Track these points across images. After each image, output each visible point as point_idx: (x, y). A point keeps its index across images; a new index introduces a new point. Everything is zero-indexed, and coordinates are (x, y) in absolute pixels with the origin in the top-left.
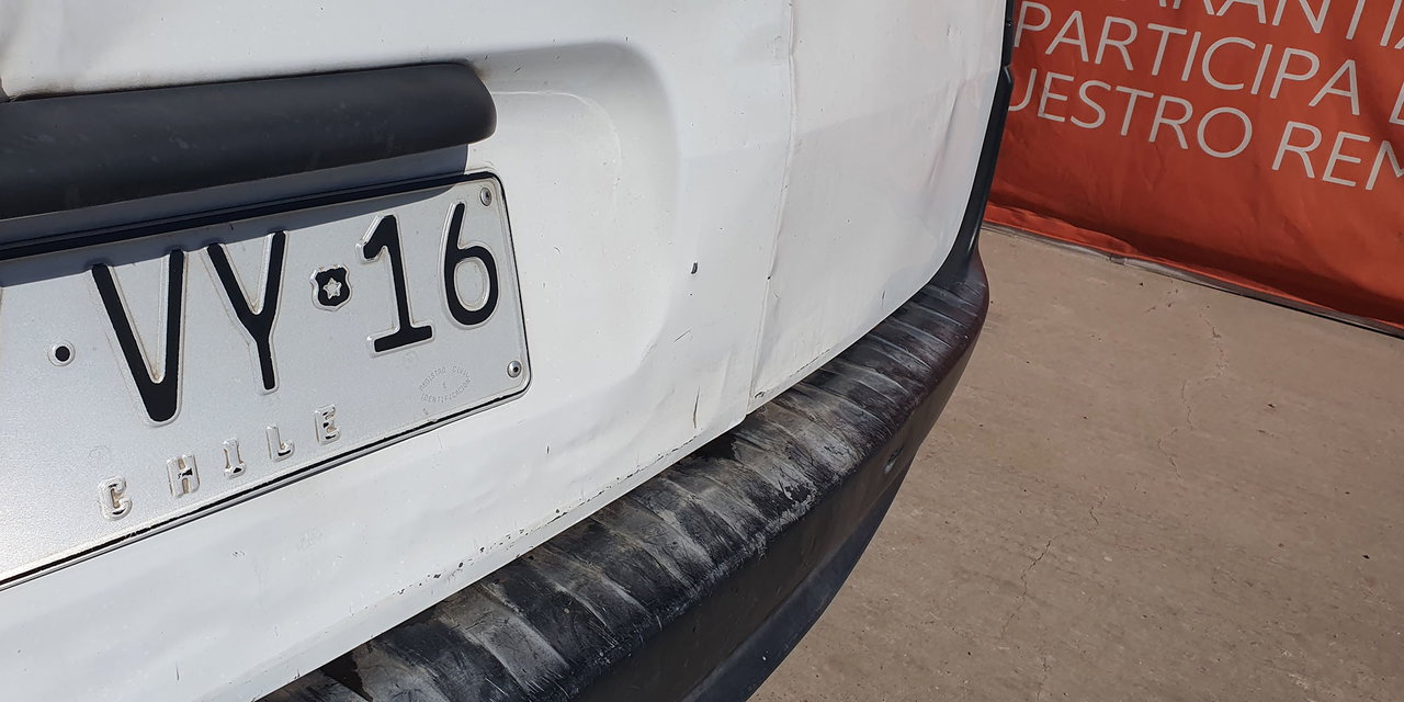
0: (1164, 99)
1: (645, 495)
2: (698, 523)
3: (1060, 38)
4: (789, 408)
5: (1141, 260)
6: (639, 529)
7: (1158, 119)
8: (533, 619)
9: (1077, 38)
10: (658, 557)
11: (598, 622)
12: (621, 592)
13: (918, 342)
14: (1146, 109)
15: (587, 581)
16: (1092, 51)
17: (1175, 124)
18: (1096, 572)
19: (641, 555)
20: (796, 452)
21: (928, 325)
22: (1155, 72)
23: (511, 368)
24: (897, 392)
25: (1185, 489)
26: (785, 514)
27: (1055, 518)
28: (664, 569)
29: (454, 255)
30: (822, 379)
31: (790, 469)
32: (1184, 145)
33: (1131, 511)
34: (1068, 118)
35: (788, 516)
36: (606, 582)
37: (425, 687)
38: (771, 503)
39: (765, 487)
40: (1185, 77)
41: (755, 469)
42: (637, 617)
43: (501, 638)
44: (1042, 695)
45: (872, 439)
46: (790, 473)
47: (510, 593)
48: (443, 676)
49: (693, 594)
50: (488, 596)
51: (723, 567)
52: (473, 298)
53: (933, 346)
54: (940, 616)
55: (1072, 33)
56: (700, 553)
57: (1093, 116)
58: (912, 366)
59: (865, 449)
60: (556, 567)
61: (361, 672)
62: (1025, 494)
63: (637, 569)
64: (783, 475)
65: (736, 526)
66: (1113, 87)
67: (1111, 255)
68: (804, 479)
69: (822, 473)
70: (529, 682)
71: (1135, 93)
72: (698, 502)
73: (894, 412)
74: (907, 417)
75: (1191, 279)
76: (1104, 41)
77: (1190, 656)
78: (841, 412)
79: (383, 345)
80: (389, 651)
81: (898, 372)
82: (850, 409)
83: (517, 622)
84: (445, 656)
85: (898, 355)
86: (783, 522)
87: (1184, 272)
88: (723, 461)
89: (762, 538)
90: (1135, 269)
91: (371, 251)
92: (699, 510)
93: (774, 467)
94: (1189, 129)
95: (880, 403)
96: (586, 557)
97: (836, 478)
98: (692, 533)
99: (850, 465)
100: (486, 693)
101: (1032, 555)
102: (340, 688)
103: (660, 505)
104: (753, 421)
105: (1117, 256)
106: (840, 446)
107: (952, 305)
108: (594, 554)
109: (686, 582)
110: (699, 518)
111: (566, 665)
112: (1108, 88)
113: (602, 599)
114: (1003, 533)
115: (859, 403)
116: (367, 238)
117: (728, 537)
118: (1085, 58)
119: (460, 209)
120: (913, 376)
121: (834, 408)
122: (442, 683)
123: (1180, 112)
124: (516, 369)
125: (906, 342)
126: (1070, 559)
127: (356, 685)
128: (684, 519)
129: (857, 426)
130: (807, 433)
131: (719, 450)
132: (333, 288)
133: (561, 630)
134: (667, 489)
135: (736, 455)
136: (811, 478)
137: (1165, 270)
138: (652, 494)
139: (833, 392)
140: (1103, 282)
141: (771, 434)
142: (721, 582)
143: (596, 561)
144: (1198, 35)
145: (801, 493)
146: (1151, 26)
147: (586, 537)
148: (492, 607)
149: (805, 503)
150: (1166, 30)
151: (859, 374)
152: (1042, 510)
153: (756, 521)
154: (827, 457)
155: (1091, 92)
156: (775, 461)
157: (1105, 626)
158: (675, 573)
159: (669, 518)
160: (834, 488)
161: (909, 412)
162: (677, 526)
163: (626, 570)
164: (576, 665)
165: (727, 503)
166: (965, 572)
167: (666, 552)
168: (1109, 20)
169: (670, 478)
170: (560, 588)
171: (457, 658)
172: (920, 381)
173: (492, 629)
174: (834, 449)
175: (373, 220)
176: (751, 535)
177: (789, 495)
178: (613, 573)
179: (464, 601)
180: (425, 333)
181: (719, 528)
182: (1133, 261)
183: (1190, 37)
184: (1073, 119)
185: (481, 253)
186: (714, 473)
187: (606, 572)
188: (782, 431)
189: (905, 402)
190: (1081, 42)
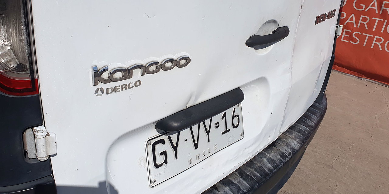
0: (376, 37)
1: (260, 155)
2: (270, 161)
3: (348, 21)
4: (287, 135)
5: (367, 79)
6: (260, 162)
7: (374, 42)
8: (244, 179)
9: (353, 21)
10: (264, 168)
11: (255, 180)
12: (258, 174)
13: (312, 118)
14: (371, 40)
15: (252, 172)
16: (357, 24)
17: (379, 43)
18: (350, 164)
19: (261, 167)
20: (288, 145)
21: (314, 113)
22: (374, 30)
23: (241, 135)
24: (308, 131)
25: (374, 143)
26: (286, 159)
27: (341, 150)
28: (265, 170)
29: (234, 117)
30: (292, 128)
31: (287, 149)
32: (381, 49)
33: (360, 149)
34: (349, 41)
35: (287, 159)
36: (255, 172)
37: (228, 191)
38: (284, 156)
39: (282, 153)
40: (382, 32)
41: (280, 149)
42: (261, 179)
43: (239, 182)
44: (336, 192)
45: (303, 142)
46: (287, 150)
47: (239, 174)
48: (231, 189)
49: (271, 175)
50: (235, 174)
51: (276, 170)
52: (236, 124)
53: (315, 119)
54: (312, 173)
55: (352, 19)
56: (271, 167)
57: (356, 41)
58: (311, 124)
59: (302, 144)
60: (246, 169)
61: (217, 187)
62: (333, 143)
63: (260, 170)
64: (286, 150)
65: (278, 162)
66: (362, 34)
67: (359, 77)
68: (290, 151)
69: (293, 150)
70: (245, 191)
71: (368, 35)
72: (270, 156)
73: (307, 135)
74: (310, 136)
75: (380, 84)
76: (360, 22)
77: (372, 185)
78: (297, 136)
79: (223, 133)
80: (221, 184)
81: (308, 126)
82: (298, 135)
83: (241, 179)
84: (231, 185)
85: (308, 122)
86: (286, 160)
87: (379, 82)
88: (274, 147)
89: (282, 164)
90: (365, 81)
91: (222, 118)
92: (271, 158)
93: (284, 149)
94: (383, 45)
95: (304, 133)
96: (251, 167)
97: (296, 151)
98: (270, 163)
99: (299, 148)
100: (238, 192)
101: (334, 159)
102: (215, 190)
103: (263, 157)
104: (279, 138)
105: (360, 78)
106: (297, 144)
107: (320, 108)
108: (252, 167)
109: (269, 173)
110: (271, 160)
111: (250, 188)
112: (361, 34)
113: (255, 175)
114: (327, 153)
115: (300, 133)
116: (222, 116)
117: (276, 164)
118: (355, 26)
119: (235, 109)
120: (311, 127)
121: (295, 135)
122: (231, 190)
123: (380, 40)
124: (242, 135)
125: (310, 118)
126: (344, 160)
127: (217, 189)
128: (268, 160)
129: (300, 139)
130: (290, 141)
131: (272, 145)
132: (217, 125)
133: (249, 181)
134: (264, 154)
135: (276, 146)
136: (291, 151)
137: (374, 82)
138: (261, 155)
139: (295, 131)
140: (356, 85)
141: (283, 141)
142: (276, 172)
143: (253, 168)
144: (386, 21)
145: (289, 154)
146: (373, 18)
147: (250, 163)
148: (236, 176)
149: (290, 156)
150: (377, 19)
151: (300, 126)
152: (337, 148)
153: (281, 160)
154: (294, 146)
155: (356, 35)
156: (284, 147)
157: (352, 177)
158: (267, 171)
159: (265, 160)
160: (296, 153)
161: (310, 135)
162: (267, 161)
163: (258, 170)
164: (252, 188)
165: (276, 157)
166: (319, 162)
167: (265, 167)
168: (362, 16)
169: (264, 151)
170: (247, 173)
171: (233, 186)
172: (312, 128)
173: (237, 180)
174: (295, 144)
175: (223, 113)
176: (280, 163)
177: (287, 155)
178: (256, 170)
179: (231, 175)
180: (229, 130)
181: (275, 162)
182: (365, 79)
183: (384, 21)
184: (351, 42)
185: (237, 116)
186: (273, 150)
187: (255, 170)
188: (285, 141)
189: (309, 133)
190: (354, 22)
